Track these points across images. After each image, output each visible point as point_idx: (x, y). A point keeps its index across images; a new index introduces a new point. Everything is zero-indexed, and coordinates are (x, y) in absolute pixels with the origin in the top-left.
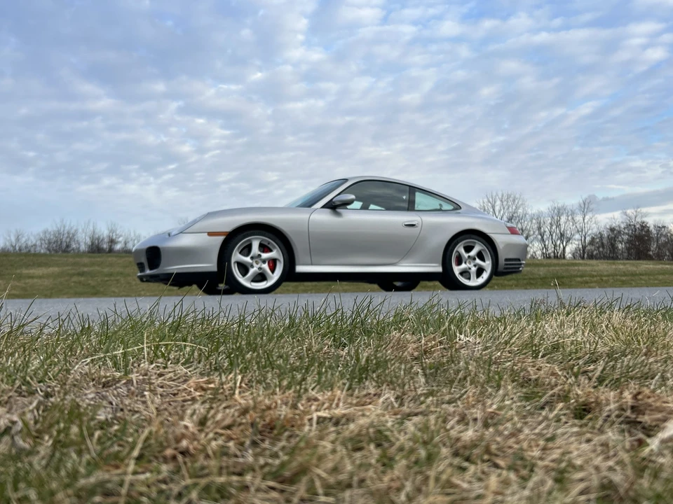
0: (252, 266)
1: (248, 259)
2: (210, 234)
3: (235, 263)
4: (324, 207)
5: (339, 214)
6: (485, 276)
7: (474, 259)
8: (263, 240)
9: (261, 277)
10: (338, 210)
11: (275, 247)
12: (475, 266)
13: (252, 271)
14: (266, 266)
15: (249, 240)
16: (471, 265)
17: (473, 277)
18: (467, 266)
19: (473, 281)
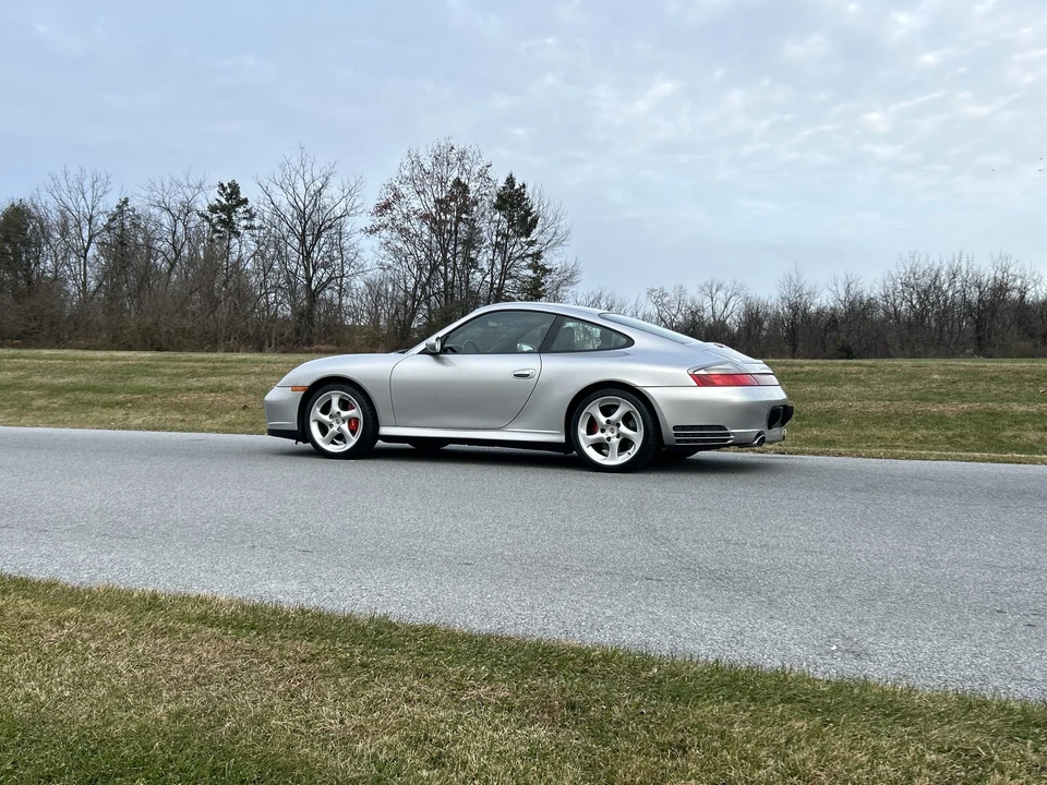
1: (328, 418)
2: (294, 388)
3: (314, 421)
4: (420, 353)
6: (633, 451)
7: (618, 425)
8: (344, 396)
11: (355, 404)
12: (618, 436)
13: (331, 431)
15: (329, 396)
16: (610, 435)
17: (613, 452)
18: (604, 436)
19: (613, 458)
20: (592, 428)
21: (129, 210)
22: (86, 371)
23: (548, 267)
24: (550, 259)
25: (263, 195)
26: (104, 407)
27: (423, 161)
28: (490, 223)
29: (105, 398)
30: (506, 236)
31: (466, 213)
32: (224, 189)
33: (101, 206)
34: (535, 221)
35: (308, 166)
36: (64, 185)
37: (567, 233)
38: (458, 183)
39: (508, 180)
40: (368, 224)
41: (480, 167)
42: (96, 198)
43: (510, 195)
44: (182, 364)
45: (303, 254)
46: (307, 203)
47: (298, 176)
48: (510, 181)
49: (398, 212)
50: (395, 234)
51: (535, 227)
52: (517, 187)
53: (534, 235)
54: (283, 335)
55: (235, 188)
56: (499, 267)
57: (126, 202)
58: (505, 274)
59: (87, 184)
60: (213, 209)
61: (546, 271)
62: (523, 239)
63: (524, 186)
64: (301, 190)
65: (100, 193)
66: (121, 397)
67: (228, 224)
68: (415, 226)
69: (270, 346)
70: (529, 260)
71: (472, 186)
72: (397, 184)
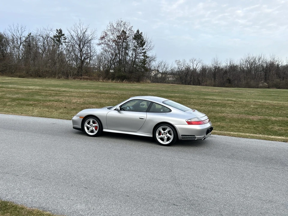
0: (90, 128)
1: (89, 126)
2: (80, 117)
3: (86, 126)
4: (115, 110)
6: (170, 141)
8: (94, 120)
11: (97, 123)
12: (167, 136)
14: (94, 128)
15: (90, 120)
16: (165, 136)
17: (165, 141)
18: (163, 136)
19: (165, 142)
20: (160, 133)
21: (31, 36)
22: (21, 93)
23: (147, 56)
24: (149, 54)
25: (69, 33)
26: (27, 106)
27: (113, 25)
28: (132, 43)
29: (27, 102)
30: (136, 47)
31: (125, 40)
32: (58, 31)
33: (23, 35)
34: (145, 43)
35: (82, 25)
36: (13, 29)
37: (153, 46)
38: (123, 31)
39: (137, 31)
40: (98, 43)
41: (129, 27)
42: (22, 32)
43: (138, 35)
44: (48, 92)
45: (80, 50)
46: (81, 36)
47: (79, 28)
48: (138, 31)
49: (106, 39)
50: (105, 46)
51: (144, 45)
52: (140, 33)
53: (144, 47)
54: (74, 73)
55: (61, 31)
56: (134, 56)
57: (30, 34)
58: (136, 57)
59: (19, 29)
60: (55, 37)
61: (147, 57)
62: (141, 48)
63: (142, 33)
64: (79, 32)
65: (23, 31)
66: (31, 103)
67: (59, 41)
68: (111, 43)
69: (70, 76)
70: (142, 54)
71: (127, 32)
72: (106, 31)
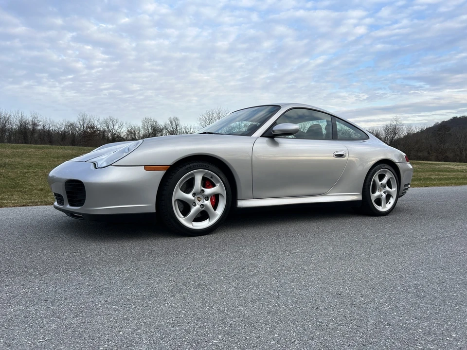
0: (194, 204)
1: (190, 196)
2: (148, 168)
3: (175, 201)
4: (262, 136)
5: (276, 144)
8: (206, 174)
9: (203, 215)
10: (276, 139)
11: (218, 182)
12: (385, 193)
13: (194, 210)
14: (208, 203)
15: (192, 174)
16: (381, 193)
17: (384, 203)
19: (385, 207)
